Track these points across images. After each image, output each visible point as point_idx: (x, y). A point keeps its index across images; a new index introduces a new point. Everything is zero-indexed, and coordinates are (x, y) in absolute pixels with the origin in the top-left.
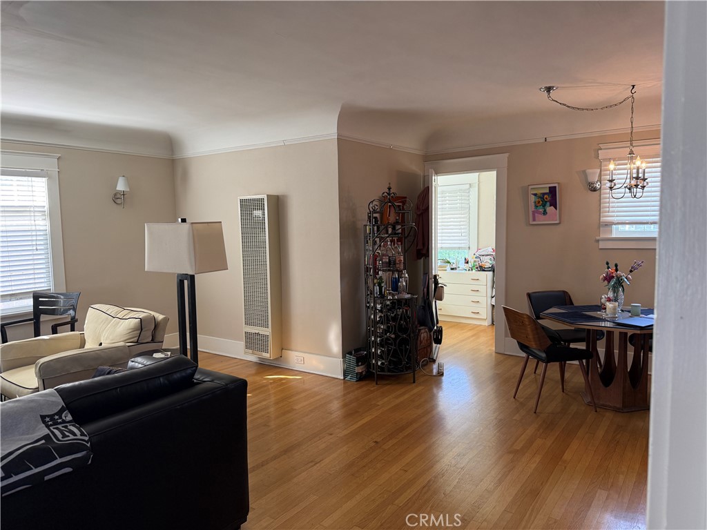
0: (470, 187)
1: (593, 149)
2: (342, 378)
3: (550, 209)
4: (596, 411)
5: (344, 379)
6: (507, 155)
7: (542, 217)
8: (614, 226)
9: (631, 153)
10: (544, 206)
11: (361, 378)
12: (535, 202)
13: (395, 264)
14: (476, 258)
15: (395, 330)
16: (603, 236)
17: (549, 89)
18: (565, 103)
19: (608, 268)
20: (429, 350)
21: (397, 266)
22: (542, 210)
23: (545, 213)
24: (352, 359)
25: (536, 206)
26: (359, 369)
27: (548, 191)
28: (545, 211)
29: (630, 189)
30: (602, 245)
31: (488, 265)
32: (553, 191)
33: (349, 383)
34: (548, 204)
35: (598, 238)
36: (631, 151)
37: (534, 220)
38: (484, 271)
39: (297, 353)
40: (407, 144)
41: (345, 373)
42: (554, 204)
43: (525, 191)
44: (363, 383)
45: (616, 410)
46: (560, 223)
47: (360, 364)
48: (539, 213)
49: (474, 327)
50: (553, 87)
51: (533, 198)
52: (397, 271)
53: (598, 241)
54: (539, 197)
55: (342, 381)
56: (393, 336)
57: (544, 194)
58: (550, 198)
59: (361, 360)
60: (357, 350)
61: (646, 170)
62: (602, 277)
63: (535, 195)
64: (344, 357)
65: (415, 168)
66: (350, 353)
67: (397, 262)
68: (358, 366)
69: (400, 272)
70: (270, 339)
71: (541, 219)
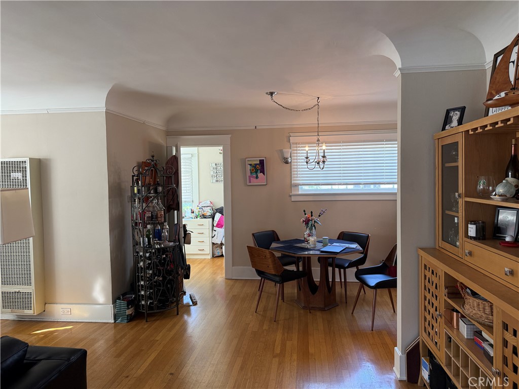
0: (192, 156)
1: (286, 136)
2: (113, 321)
3: (260, 175)
4: (310, 313)
5: (115, 322)
6: (230, 136)
7: (255, 180)
8: (300, 186)
9: (318, 140)
10: (256, 172)
11: (131, 319)
12: (250, 170)
13: (157, 217)
14: (199, 209)
15: (163, 274)
16: (293, 193)
17: (272, 94)
18: (281, 104)
19: (305, 214)
20: (181, 285)
21: (159, 219)
22: (255, 175)
23: (257, 177)
24: (123, 303)
25: (251, 173)
26: (129, 312)
27: (258, 162)
28: (257, 176)
29: (318, 163)
30: (293, 199)
31: (209, 214)
32: (262, 162)
33: (120, 326)
34: (259, 171)
35: (291, 194)
36: (318, 139)
37: (250, 182)
38: (206, 218)
39: (63, 306)
40: (155, 120)
41: (116, 317)
42: (263, 171)
43: (243, 162)
44: (134, 323)
45: (322, 310)
46: (267, 184)
47: (130, 306)
48: (253, 177)
49: (202, 261)
50: (274, 93)
51: (249, 167)
52: (159, 223)
53: (291, 196)
54: (253, 167)
55: (113, 325)
56: (161, 279)
57: (256, 164)
58: (260, 167)
59: (130, 303)
60: (124, 295)
61: (326, 151)
62: (302, 220)
63: (251, 165)
64: (114, 302)
65: (160, 140)
66: (119, 299)
67: (159, 216)
68: (128, 309)
69: (162, 224)
70: (34, 296)
71: (255, 182)
